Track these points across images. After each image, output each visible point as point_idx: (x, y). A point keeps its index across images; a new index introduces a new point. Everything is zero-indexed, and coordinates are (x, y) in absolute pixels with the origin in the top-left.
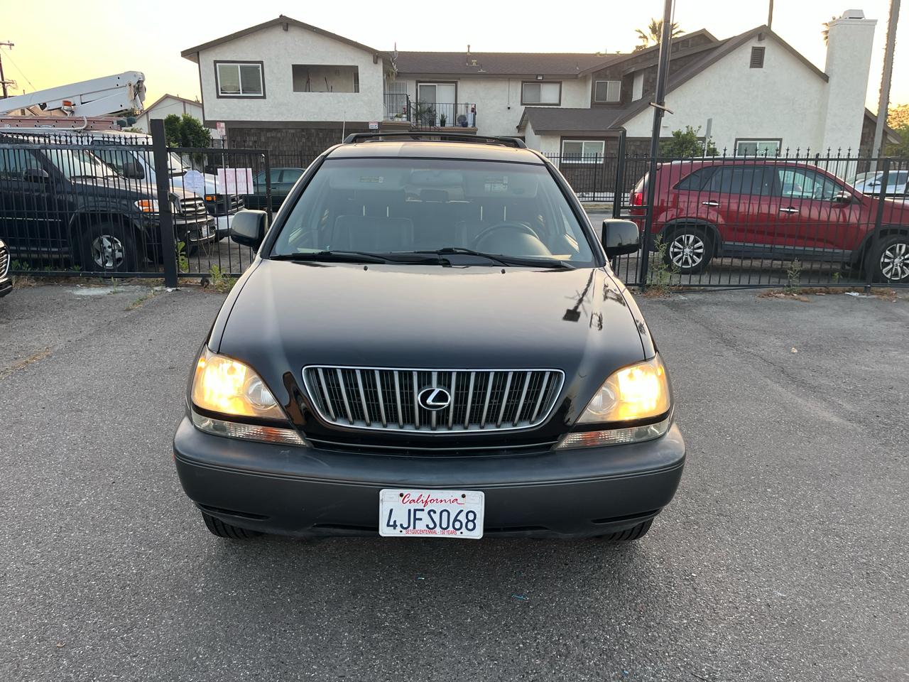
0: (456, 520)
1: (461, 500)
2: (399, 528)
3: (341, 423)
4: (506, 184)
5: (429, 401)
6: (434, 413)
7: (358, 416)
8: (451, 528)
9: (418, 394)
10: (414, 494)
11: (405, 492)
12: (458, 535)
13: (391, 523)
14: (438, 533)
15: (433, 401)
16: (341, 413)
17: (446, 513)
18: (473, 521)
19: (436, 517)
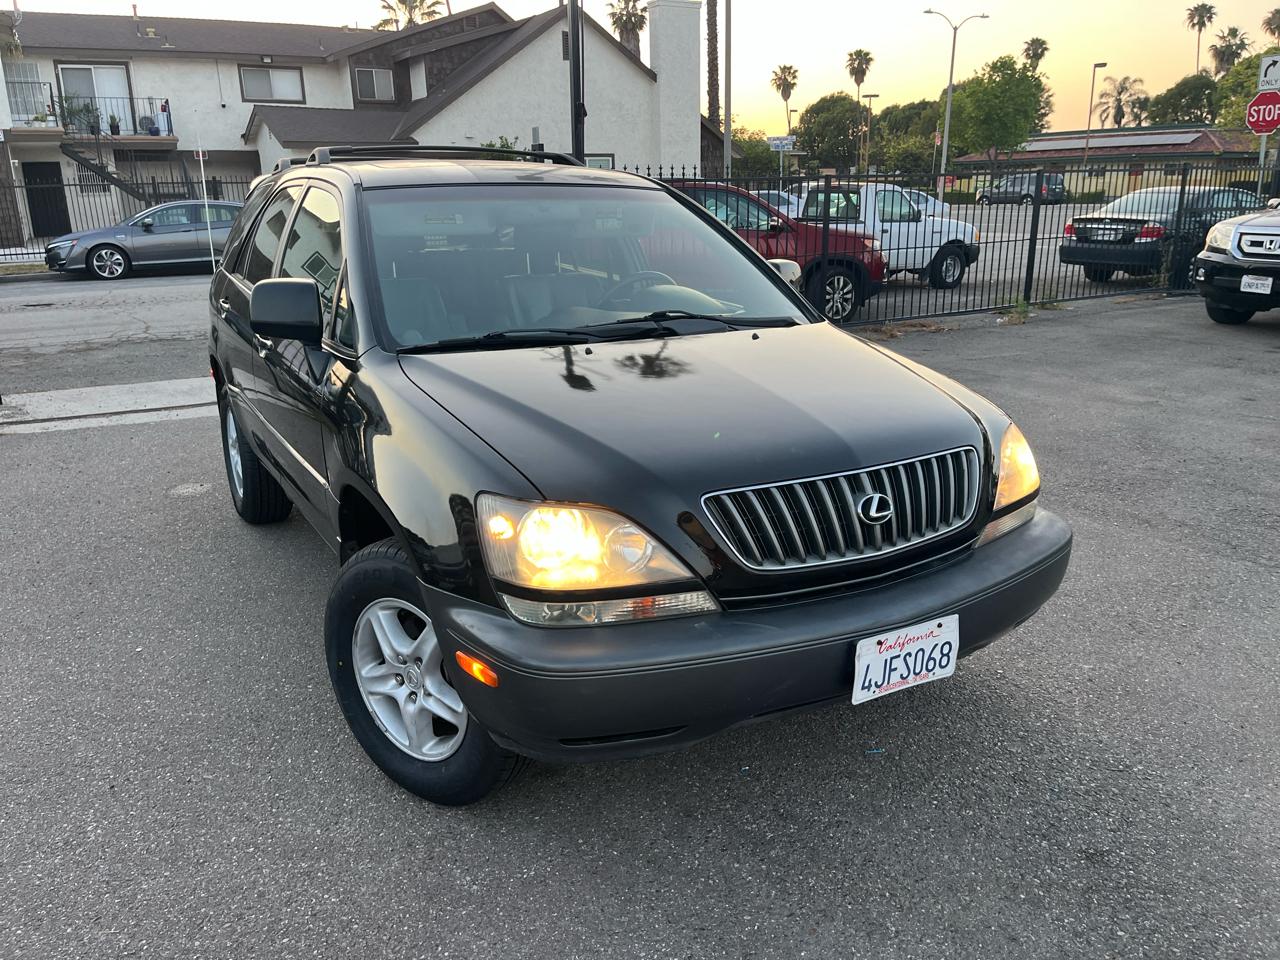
0: (930, 658)
1: (937, 632)
2: (873, 688)
3: (769, 567)
4: (619, 219)
5: (873, 513)
6: (878, 529)
7: (791, 552)
8: (924, 671)
9: (856, 505)
10: (890, 637)
11: (881, 637)
12: (931, 678)
13: (866, 684)
14: (912, 682)
15: (878, 511)
16: (768, 553)
17: (921, 653)
18: (948, 655)
19: (911, 661)
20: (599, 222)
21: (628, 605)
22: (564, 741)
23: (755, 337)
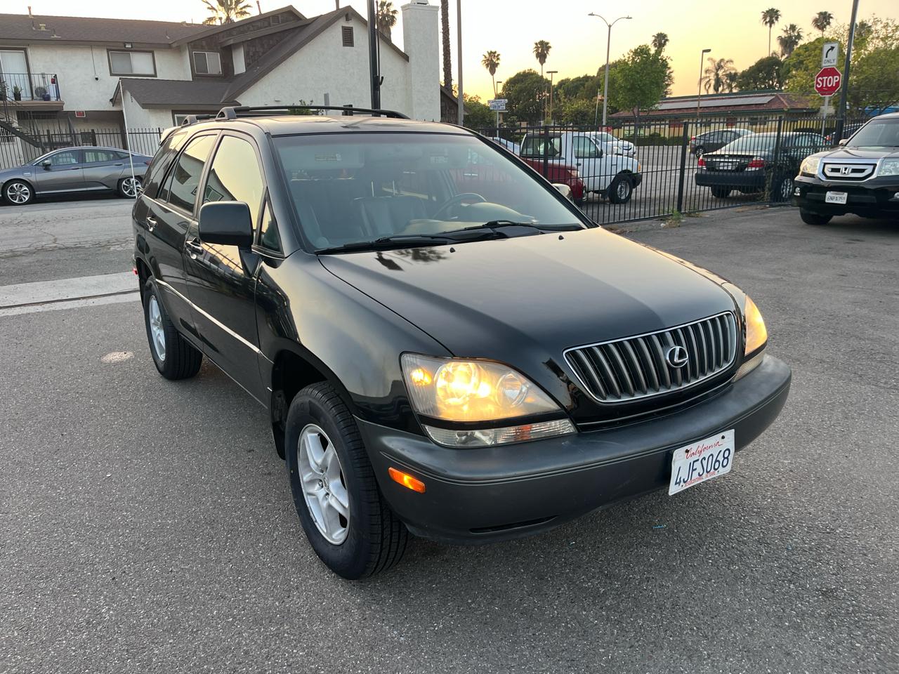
0: (717, 461)
1: (721, 441)
2: (682, 483)
3: (610, 400)
5: (676, 360)
6: (679, 371)
7: (625, 389)
8: (713, 470)
9: (665, 355)
10: (693, 447)
11: (688, 447)
12: (717, 474)
13: (678, 481)
14: (704, 478)
15: (679, 358)
16: (610, 391)
17: (711, 457)
18: (727, 458)
19: (705, 463)
20: (433, 159)
21: (511, 431)
22: (473, 530)
23: (561, 238)
